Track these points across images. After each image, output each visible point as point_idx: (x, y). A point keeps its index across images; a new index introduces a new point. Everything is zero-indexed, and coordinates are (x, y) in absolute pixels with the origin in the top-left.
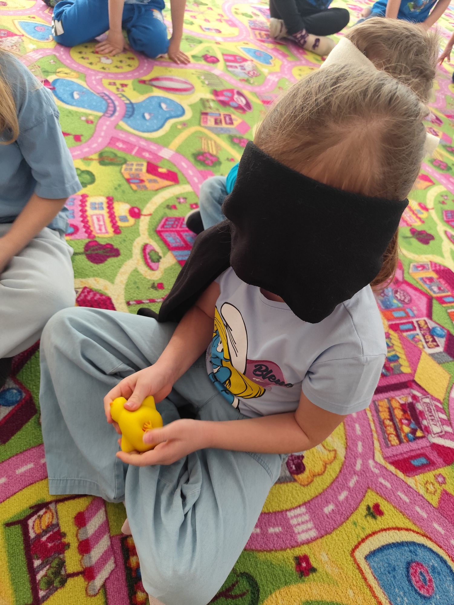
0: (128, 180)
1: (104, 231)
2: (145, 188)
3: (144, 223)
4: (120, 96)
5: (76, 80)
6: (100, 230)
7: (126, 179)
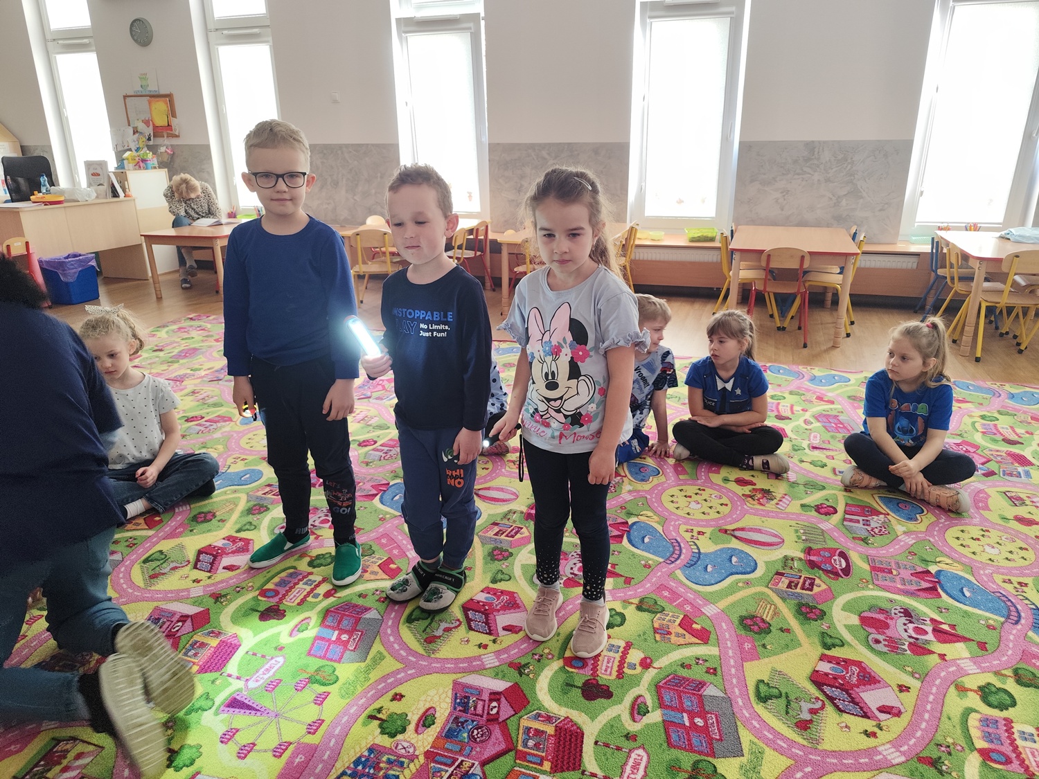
0: (655, 631)
1: (608, 672)
2: (670, 641)
3: (651, 674)
4: (690, 543)
5: (654, 525)
6: (606, 670)
7: (654, 628)
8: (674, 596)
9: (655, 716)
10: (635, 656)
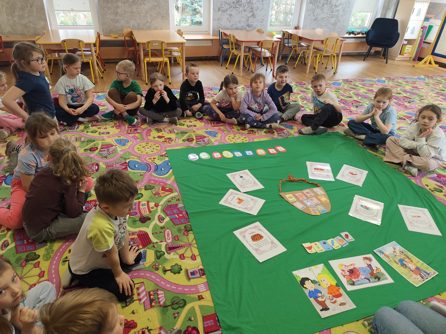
0: (155, 194)
1: (146, 212)
2: (161, 196)
3: (159, 208)
4: (153, 163)
5: (136, 160)
6: (144, 212)
7: (154, 194)
8: (155, 182)
9: (167, 219)
10: (152, 204)
